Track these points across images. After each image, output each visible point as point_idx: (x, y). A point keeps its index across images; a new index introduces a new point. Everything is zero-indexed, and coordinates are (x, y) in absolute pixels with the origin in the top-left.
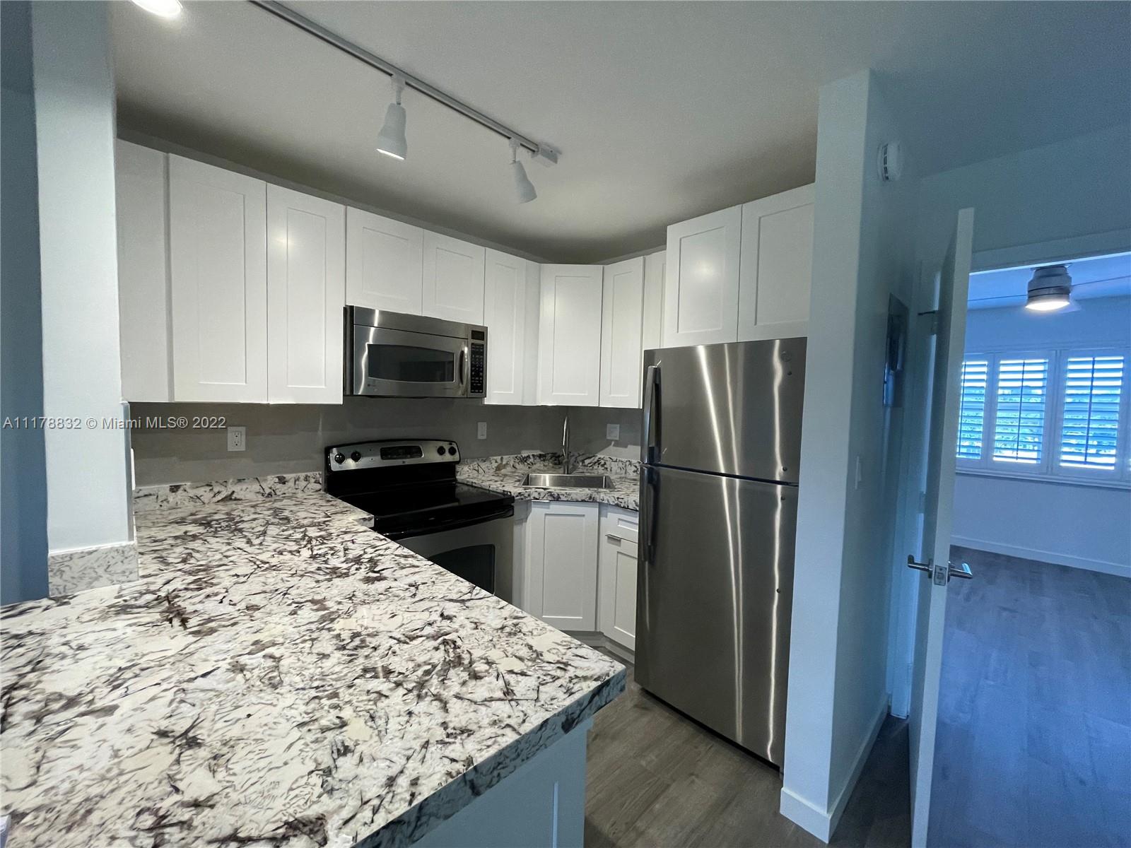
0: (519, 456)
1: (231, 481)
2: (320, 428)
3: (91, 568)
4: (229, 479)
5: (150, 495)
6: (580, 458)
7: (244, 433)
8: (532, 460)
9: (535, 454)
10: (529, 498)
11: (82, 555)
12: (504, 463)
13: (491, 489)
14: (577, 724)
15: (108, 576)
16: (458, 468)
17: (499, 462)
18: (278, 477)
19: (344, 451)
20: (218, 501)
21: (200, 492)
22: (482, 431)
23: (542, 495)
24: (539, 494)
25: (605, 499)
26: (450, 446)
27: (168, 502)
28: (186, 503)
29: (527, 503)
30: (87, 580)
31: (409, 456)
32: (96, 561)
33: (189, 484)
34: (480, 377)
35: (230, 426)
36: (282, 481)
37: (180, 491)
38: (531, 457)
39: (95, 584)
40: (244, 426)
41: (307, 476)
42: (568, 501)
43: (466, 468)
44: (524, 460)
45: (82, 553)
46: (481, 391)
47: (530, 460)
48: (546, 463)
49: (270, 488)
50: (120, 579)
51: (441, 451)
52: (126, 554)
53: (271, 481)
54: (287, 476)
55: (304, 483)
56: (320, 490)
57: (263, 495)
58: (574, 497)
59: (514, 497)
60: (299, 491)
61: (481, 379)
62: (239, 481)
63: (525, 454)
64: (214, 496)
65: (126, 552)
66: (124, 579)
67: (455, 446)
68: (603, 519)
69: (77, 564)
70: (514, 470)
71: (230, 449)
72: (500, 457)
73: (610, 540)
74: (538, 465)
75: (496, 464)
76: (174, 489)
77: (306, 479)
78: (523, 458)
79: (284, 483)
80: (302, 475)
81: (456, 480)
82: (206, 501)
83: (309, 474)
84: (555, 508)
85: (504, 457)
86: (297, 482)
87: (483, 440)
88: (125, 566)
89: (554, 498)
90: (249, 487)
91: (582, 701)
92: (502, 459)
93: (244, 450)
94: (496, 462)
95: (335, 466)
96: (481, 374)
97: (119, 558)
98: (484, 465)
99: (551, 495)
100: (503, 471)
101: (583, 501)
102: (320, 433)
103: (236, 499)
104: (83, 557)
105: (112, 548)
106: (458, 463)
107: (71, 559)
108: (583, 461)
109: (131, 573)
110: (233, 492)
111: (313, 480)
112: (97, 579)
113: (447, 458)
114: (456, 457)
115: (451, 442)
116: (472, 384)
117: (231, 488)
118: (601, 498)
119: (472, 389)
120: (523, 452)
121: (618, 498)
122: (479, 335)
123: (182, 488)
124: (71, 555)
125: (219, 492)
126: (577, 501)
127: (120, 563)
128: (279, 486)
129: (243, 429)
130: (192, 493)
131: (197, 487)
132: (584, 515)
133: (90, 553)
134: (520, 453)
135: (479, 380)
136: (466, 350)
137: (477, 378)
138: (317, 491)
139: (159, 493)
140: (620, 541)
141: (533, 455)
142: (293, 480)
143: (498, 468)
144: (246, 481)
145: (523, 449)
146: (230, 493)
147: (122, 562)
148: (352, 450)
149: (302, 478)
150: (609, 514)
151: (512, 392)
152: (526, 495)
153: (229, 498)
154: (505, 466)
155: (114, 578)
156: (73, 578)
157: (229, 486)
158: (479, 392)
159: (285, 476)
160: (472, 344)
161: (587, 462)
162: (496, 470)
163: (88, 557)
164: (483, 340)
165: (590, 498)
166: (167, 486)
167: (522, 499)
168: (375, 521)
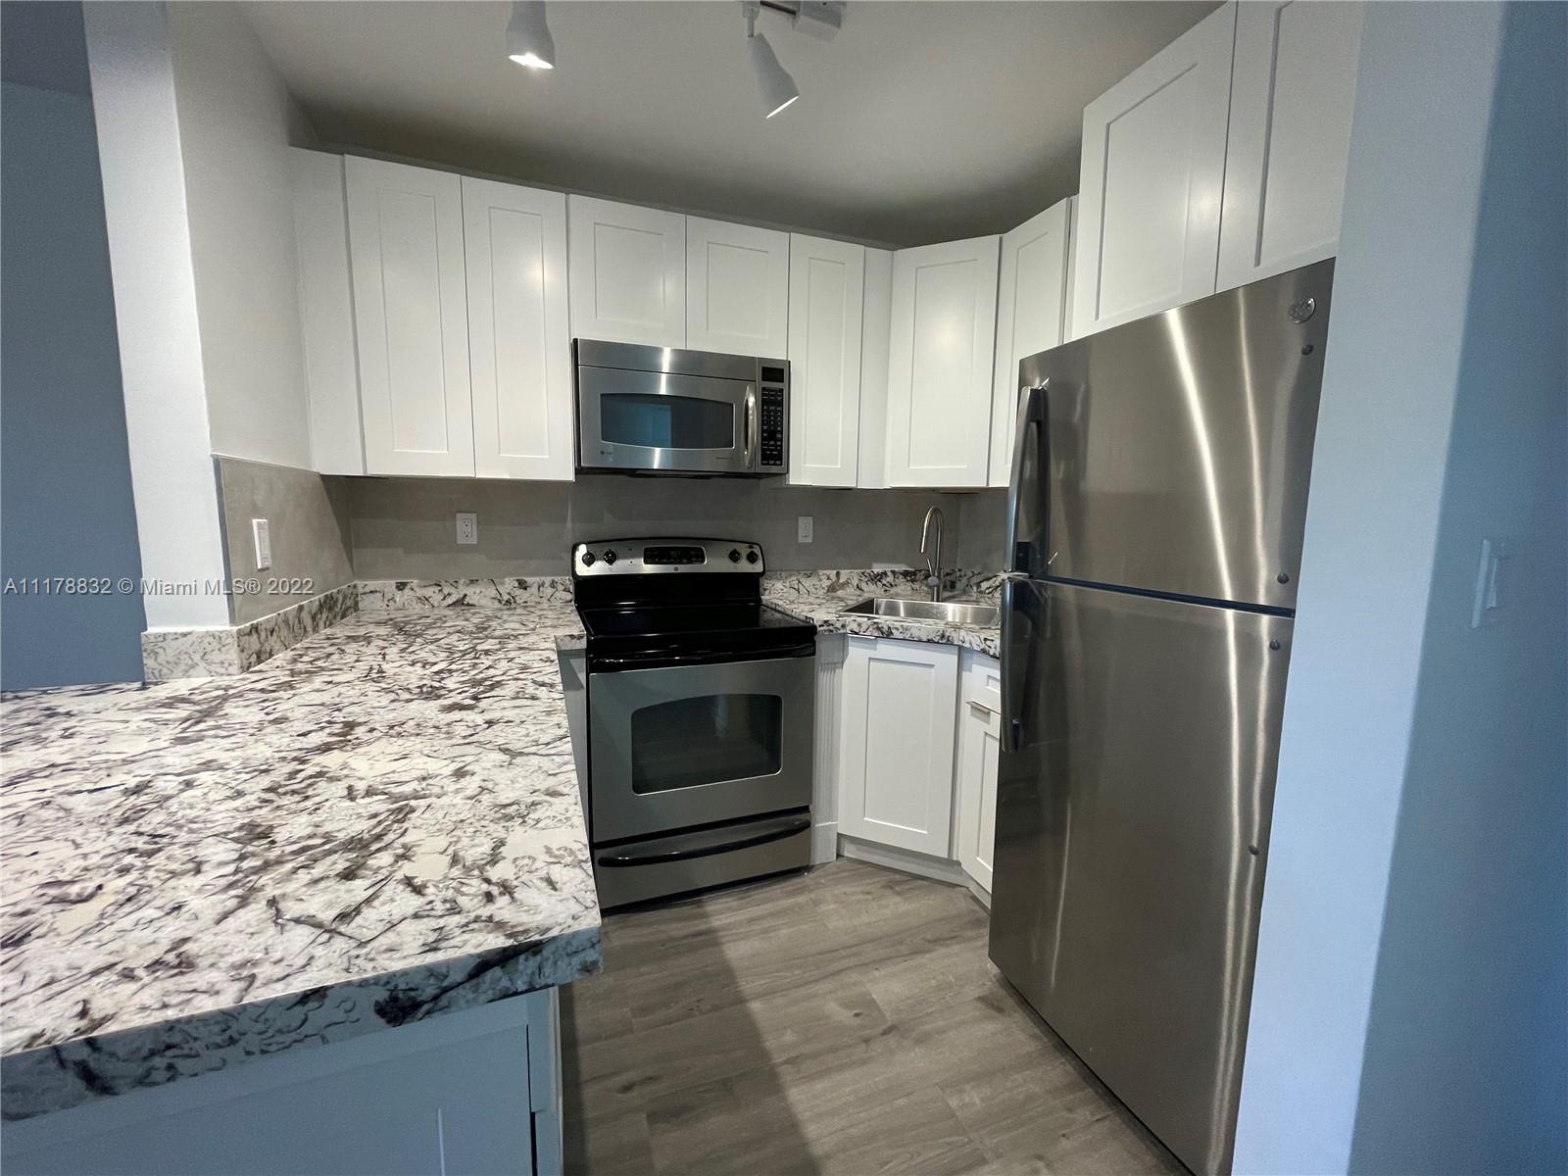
0: (868, 571)
1: (462, 581)
2: (569, 518)
3: (186, 653)
4: (460, 579)
5: (376, 591)
6: (975, 580)
7: (475, 521)
8: (890, 578)
9: (897, 570)
10: (842, 631)
11: (177, 637)
12: (841, 581)
13: (793, 614)
14: (429, 1012)
15: (205, 665)
16: (766, 583)
17: (834, 579)
18: (518, 580)
19: (597, 550)
20: (449, 606)
21: (429, 592)
22: (805, 529)
23: (864, 627)
24: (859, 625)
25: (967, 639)
26: (749, 550)
27: (395, 602)
28: (414, 604)
29: (841, 638)
30: (182, 667)
31: (685, 561)
32: (191, 646)
33: (415, 581)
34: (776, 440)
35: (460, 512)
36: (523, 585)
37: (406, 590)
38: (889, 574)
39: (191, 672)
40: (475, 512)
41: (553, 581)
42: (904, 639)
43: (779, 585)
44: (877, 578)
45: (176, 634)
46: (778, 462)
47: (888, 579)
48: (916, 586)
49: (509, 594)
50: (218, 670)
51: (734, 556)
52: (224, 642)
53: (509, 585)
54: (529, 580)
55: (550, 591)
56: (571, 601)
57: (500, 602)
58: (916, 633)
59: (816, 627)
60: (544, 600)
61: (779, 443)
62: (472, 582)
63: (877, 569)
64: (444, 599)
65: (223, 639)
66: (223, 671)
67: (757, 550)
68: (965, 674)
69: (172, 647)
70: (858, 592)
71: (461, 540)
72: (835, 572)
73: (975, 712)
74: (902, 587)
75: (829, 583)
76: (401, 587)
77: (553, 585)
78: (876, 576)
79: (525, 589)
80: (548, 580)
81: (759, 601)
82: (436, 604)
83: (556, 579)
84: (885, 649)
85: (842, 572)
86: (541, 589)
87: (806, 545)
88: (222, 657)
89: (883, 633)
90: (484, 590)
91: (444, 971)
92: (838, 574)
93: (475, 543)
94: (828, 578)
95: (583, 570)
96: (779, 436)
97: (215, 644)
98: (807, 583)
99: (878, 629)
100: (840, 593)
101: (929, 641)
102: (569, 525)
103: (468, 605)
104: (177, 639)
105: (207, 632)
106: (763, 574)
107: (165, 639)
108: (978, 585)
109: (230, 665)
110: (465, 595)
111: (562, 588)
112: (193, 667)
113: (744, 566)
114: (758, 567)
115: (751, 544)
116: (763, 450)
117: (463, 590)
118: (961, 638)
119: (762, 459)
120: (874, 565)
121: (985, 639)
122: (774, 376)
123: (409, 586)
124: (164, 634)
125: (449, 594)
126: (920, 641)
127: (217, 652)
128: (519, 592)
129: (473, 516)
130: (420, 592)
131: (425, 586)
132: (932, 666)
133: (185, 635)
134: (870, 567)
135: (776, 445)
136: (751, 401)
137: (772, 443)
138: (567, 602)
139: (386, 590)
140: (988, 713)
141: (893, 572)
142: (536, 585)
143: (832, 589)
144: (479, 582)
145: (876, 562)
146: (462, 596)
147: (219, 650)
148: (606, 548)
149: (547, 584)
150: (974, 666)
151: (839, 466)
152: (838, 625)
153: (460, 602)
154: (843, 586)
155: (212, 668)
156: (168, 662)
157: (460, 587)
158: (775, 464)
159: (525, 579)
160: (764, 389)
161: (984, 585)
162: (828, 591)
163: (182, 640)
164: (782, 381)
165: (943, 636)
166: (393, 582)
167: (831, 631)
168: (588, 641)
